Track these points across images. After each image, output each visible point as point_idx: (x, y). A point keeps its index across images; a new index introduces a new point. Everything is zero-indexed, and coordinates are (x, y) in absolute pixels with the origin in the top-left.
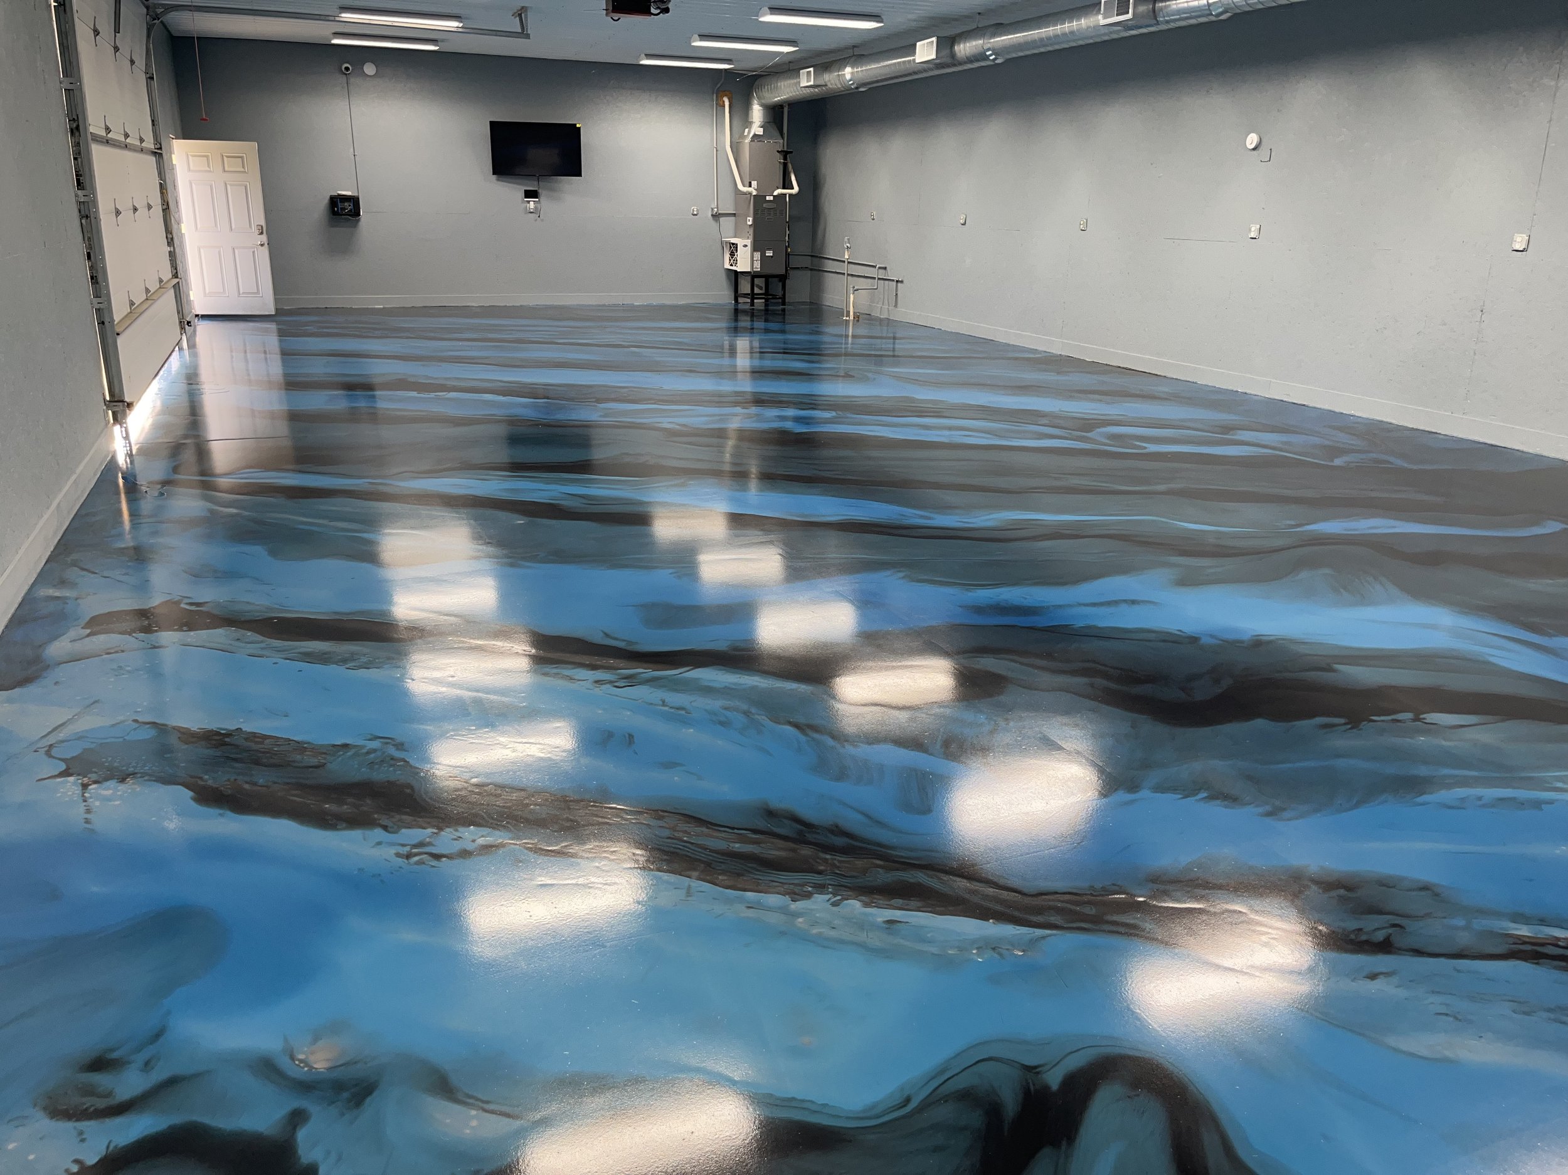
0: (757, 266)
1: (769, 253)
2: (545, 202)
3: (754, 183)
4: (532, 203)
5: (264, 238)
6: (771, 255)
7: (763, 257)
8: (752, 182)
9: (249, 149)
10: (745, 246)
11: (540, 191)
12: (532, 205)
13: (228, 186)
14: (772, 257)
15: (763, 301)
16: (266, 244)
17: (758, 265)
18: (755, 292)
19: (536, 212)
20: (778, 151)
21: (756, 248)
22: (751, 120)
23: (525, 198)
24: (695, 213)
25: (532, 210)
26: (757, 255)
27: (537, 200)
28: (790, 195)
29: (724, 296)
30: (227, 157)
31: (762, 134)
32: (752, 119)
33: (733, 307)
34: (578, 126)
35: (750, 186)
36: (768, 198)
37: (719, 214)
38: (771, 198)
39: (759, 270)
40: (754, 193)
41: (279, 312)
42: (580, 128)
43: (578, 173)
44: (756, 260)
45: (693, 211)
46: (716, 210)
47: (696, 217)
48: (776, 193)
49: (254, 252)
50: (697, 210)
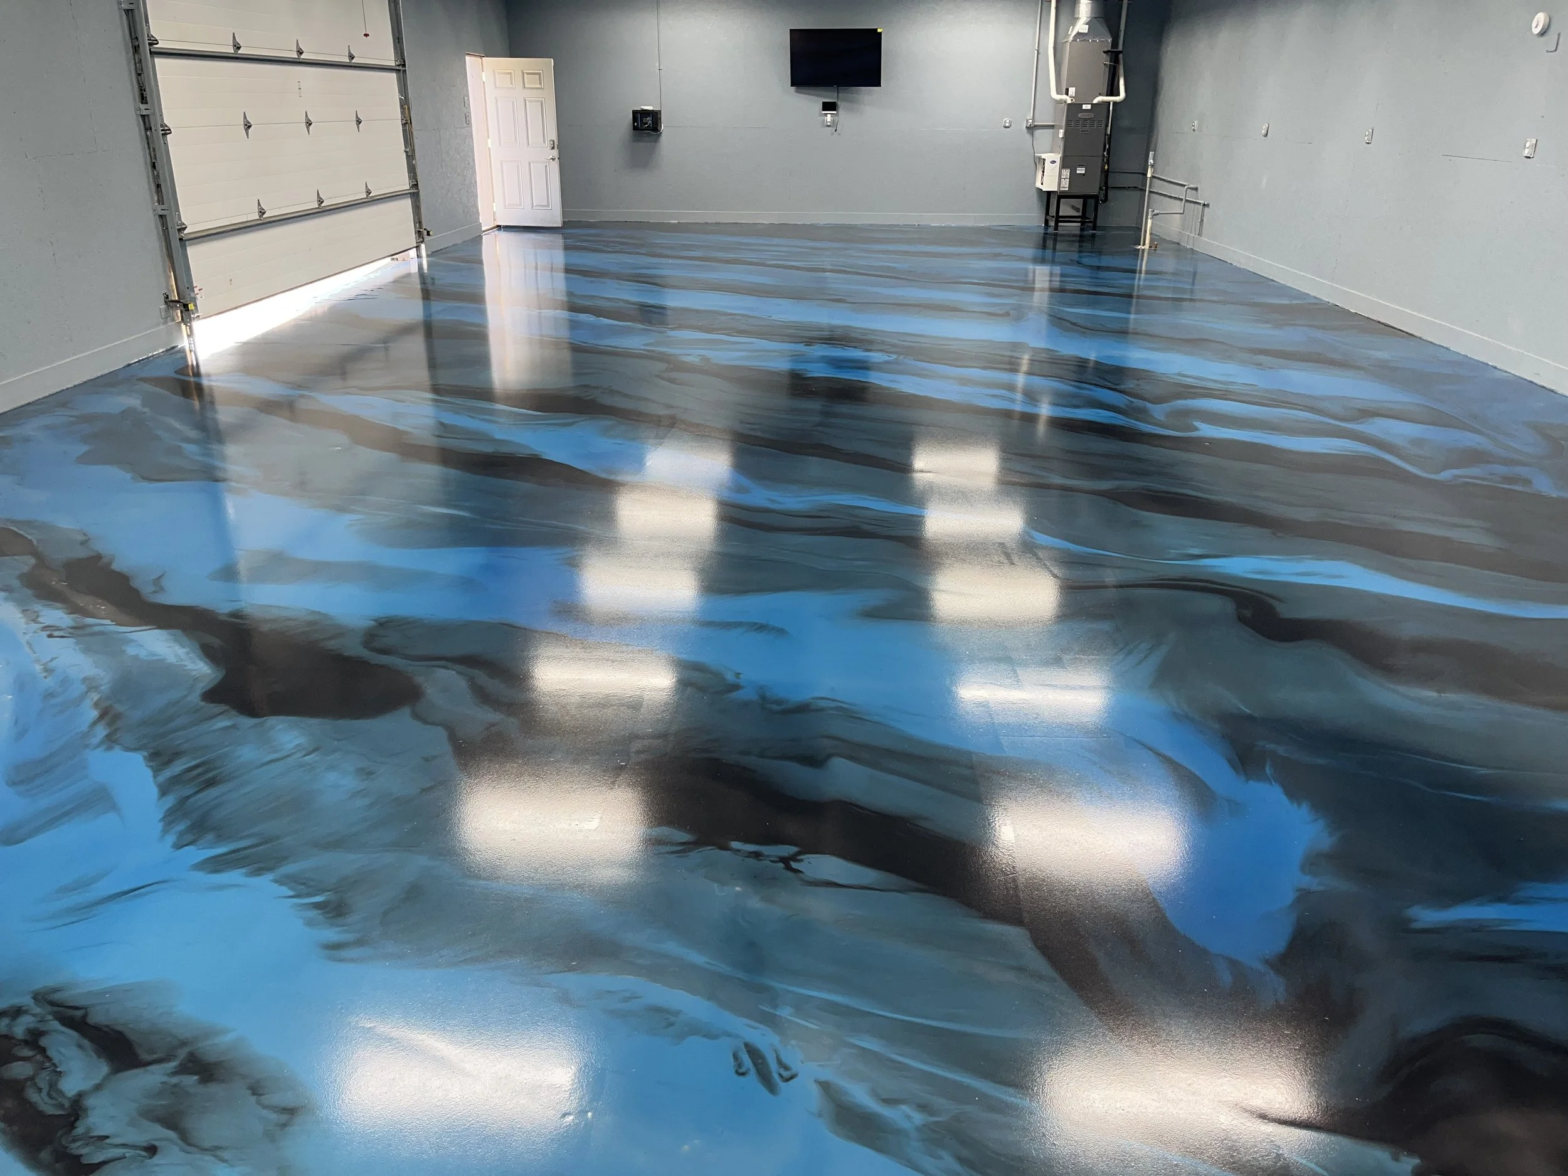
0: (1065, 186)
1: (1081, 171)
2: (843, 115)
3: (1072, 91)
4: (829, 116)
5: (555, 153)
6: (1083, 172)
7: (1073, 176)
8: (1070, 89)
9: (545, 65)
10: (1053, 162)
11: (839, 103)
12: (829, 118)
13: (527, 102)
14: (1084, 174)
15: (1079, 224)
16: (557, 159)
17: (1066, 184)
18: (1060, 215)
19: (834, 125)
20: (1105, 52)
21: (1064, 165)
22: (1077, 16)
23: (823, 110)
24: (1007, 125)
25: (829, 124)
26: (1066, 173)
27: (835, 112)
28: (1115, 103)
29: (1033, 218)
30: (528, 74)
31: (1087, 32)
32: (1079, 14)
33: (1042, 231)
34: (879, 31)
35: (1067, 94)
36: (1084, 107)
37: (1035, 126)
38: (1089, 107)
39: (1067, 189)
40: (1069, 101)
41: (566, 224)
42: (881, 33)
43: (877, 83)
44: (1065, 179)
45: (1005, 122)
46: (1031, 121)
47: (1008, 129)
48: (1095, 101)
49: (546, 166)
50: (1010, 122)
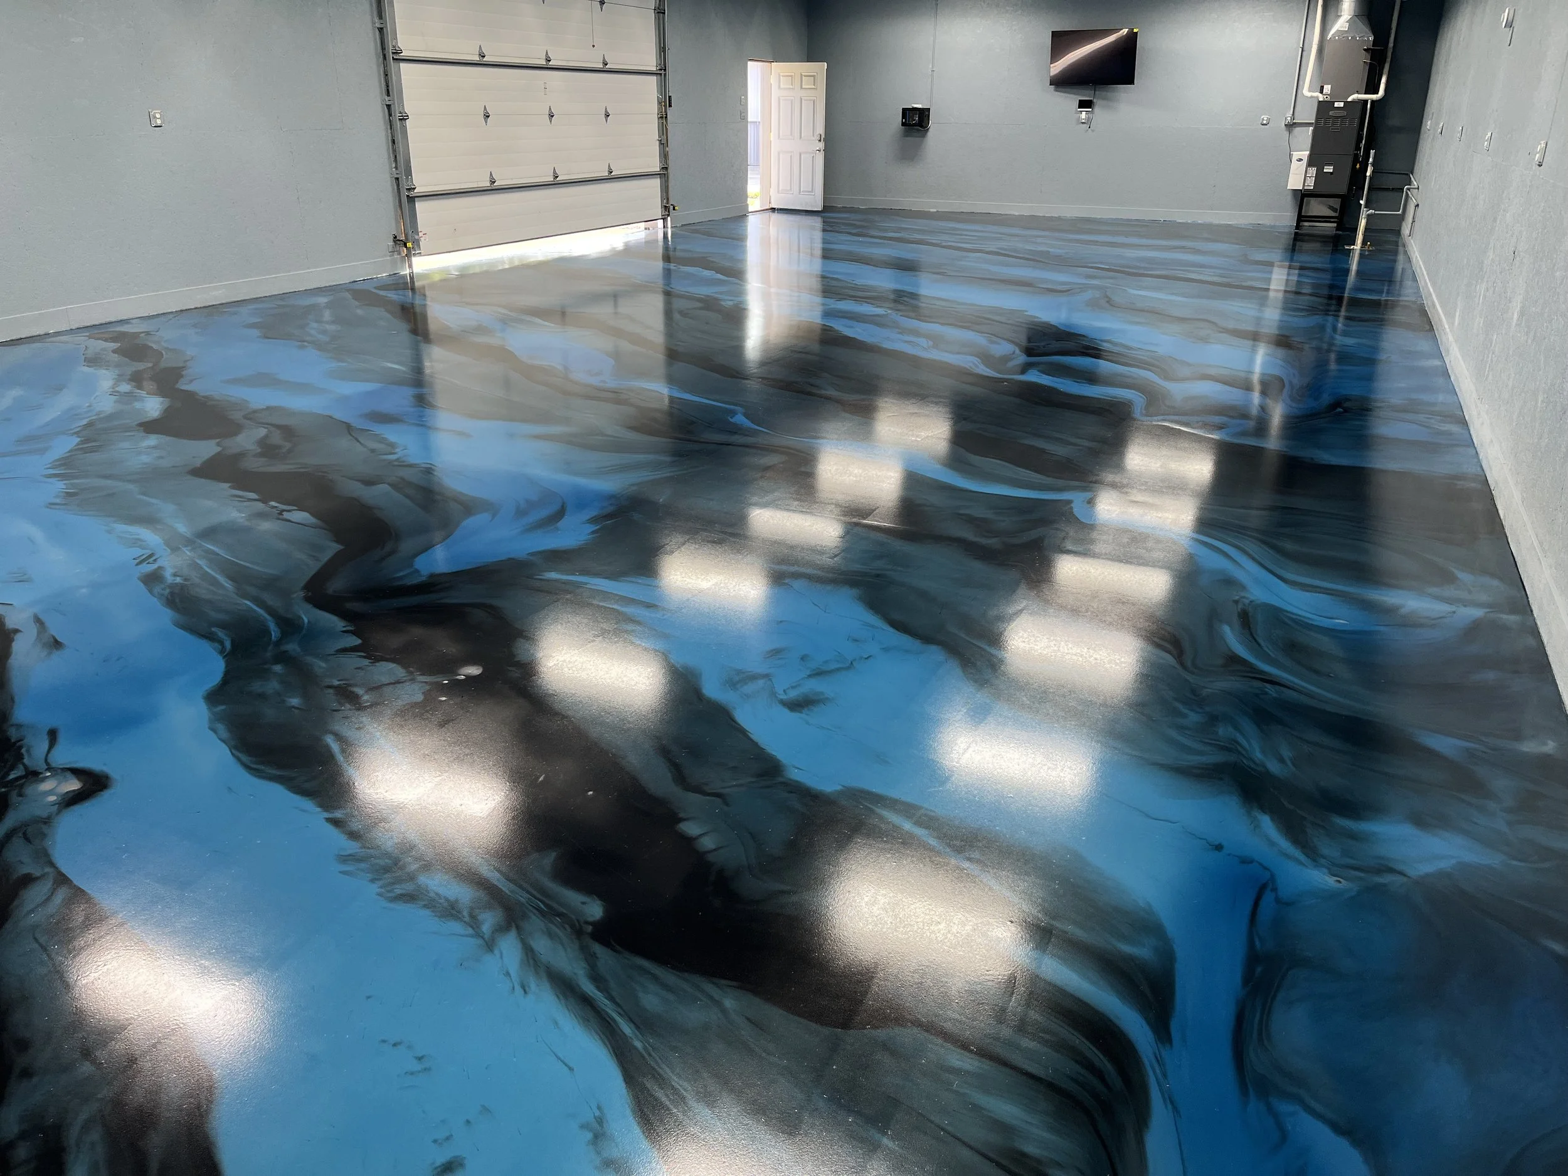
0: (1311, 184)
1: (1329, 169)
2: (1099, 113)
3: (1327, 88)
4: (1084, 113)
5: (821, 145)
6: (1332, 171)
7: (1320, 175)
8: (1325, 87)
9: (820, 68)
10: (1300, 160)
11: (1095, 101)
12: (1083, 115)
13: (803, 101)
14: (1331, 173)
16: (822, 150)
17: (1311, 183)
18: (1303, 214)
19: (1088, 122)
20: (1365, 50)
21: (1310, 164)
22: (1339, 14)
23: (1079, 108)
24: (1265, 122)
25: (1083, 121)
26: (1313, 171)
27: (1090, 110)
28: (1373, 102)
30: (805, 76)
31: (1347, 29)
32: (1341, 12)
33: (1293, 230)
34: (1135, 30)
35: (1321, 92)
36: (1336, 105)
37: (1295, 123)
38: (1342, 105)
39: (1312, 188)
40: (1321, 99)
42: (1137, 33)
43: (1130, 80)
44: (1310, 177)
45: (1263, 120)
46: (1289, 118)
47: (1266, 126)
48: (1350, 99)
49: (813, 157)
50: (1269, 120)
